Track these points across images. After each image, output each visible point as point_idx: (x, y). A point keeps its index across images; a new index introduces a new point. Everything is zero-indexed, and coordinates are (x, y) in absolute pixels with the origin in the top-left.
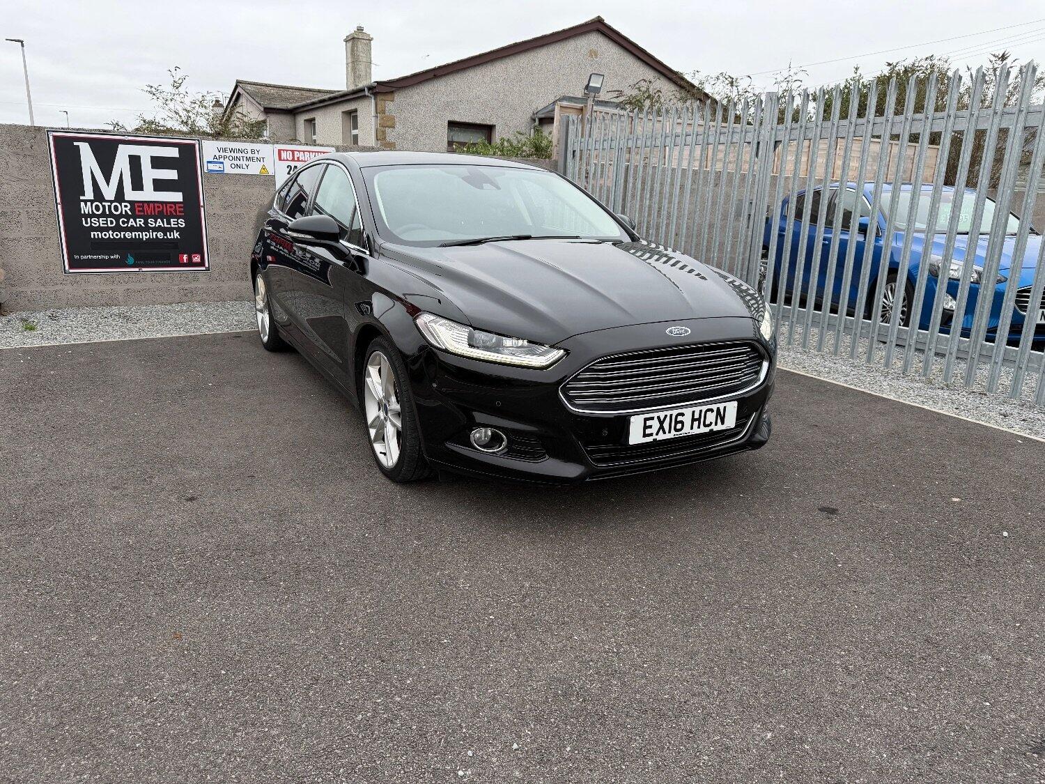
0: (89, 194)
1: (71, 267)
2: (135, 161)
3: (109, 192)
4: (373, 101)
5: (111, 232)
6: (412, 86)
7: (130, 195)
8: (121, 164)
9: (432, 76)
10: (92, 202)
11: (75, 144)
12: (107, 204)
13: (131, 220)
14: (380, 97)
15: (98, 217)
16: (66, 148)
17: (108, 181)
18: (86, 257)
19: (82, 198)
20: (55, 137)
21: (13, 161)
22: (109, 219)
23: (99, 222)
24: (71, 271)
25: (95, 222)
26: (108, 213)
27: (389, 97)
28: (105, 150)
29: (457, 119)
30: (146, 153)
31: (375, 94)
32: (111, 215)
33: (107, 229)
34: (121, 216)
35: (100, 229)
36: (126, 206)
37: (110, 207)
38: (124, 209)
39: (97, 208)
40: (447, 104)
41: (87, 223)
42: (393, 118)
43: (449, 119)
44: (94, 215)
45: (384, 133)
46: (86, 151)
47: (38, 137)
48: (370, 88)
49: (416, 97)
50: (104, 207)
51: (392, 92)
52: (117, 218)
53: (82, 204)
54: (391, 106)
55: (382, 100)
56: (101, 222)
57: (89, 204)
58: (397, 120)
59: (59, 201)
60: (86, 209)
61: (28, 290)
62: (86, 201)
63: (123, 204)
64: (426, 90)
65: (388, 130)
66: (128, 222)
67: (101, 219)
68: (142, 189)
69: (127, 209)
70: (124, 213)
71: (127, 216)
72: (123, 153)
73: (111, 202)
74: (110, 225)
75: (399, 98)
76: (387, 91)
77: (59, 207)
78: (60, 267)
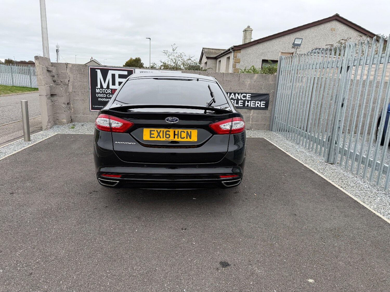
0: (99, 86)
2: (113, 76)
3: (105, 86)
4: (233, 53)
5: (104, 99)
6: (248, 47)
7: (111, 87)
8: (109, 77)
10: (100, 89)
11: (96, 70)
12: (104, 90)
13: (111, 95)
14: (235, 52)
15: (101, 93)
16: (93, 72)
17: (105, 82)
18: (97, 106)
19: (97, 87)
20: (90, 68)
21: (78, 76)
22: (104, 95)
23: (101, 95)
24: (92, 110)
25: (100, 95)
26: (104, 92)
27: (239, 51)
28: (105, 72)
29: (266, 58)
30: (117, 73)
31: (234, 51)
32: (105, 93)
33: (103, 98)
34: (108, 93)
35: (101, 98)
36: (110, 90)
37: (105, 90)
38: (109, 91)
39: (101, 91)
40: (263, 53)
41: (97, 96)
42: (240, 59)
43: (263, 59)
44: (100, 93)
45: (235, 65)
46: (99, 72)
47: (86, 68)
48: (232, 48)
51: (240, 49)
52: (107, 94)
53: (97, 89)
55: (236, 53)
56: (102, 95)
57: (99, 89)
59: (90, 88)
60: (97, 91)
61: (79, 116)
63: (109, 90)
64: (254, 48)
65: (237, 64)
66: (110, 96)
67: (102, 94)
68: (115, 85)
69: (110, 91)
70: (109, 93)
71: (110, 94)
72: (110, 73)
73: (105, 89)
74: (104, 96)
75: (243, 52)
76: (238, 49)
77: (90, 90)
78: (89, 109)
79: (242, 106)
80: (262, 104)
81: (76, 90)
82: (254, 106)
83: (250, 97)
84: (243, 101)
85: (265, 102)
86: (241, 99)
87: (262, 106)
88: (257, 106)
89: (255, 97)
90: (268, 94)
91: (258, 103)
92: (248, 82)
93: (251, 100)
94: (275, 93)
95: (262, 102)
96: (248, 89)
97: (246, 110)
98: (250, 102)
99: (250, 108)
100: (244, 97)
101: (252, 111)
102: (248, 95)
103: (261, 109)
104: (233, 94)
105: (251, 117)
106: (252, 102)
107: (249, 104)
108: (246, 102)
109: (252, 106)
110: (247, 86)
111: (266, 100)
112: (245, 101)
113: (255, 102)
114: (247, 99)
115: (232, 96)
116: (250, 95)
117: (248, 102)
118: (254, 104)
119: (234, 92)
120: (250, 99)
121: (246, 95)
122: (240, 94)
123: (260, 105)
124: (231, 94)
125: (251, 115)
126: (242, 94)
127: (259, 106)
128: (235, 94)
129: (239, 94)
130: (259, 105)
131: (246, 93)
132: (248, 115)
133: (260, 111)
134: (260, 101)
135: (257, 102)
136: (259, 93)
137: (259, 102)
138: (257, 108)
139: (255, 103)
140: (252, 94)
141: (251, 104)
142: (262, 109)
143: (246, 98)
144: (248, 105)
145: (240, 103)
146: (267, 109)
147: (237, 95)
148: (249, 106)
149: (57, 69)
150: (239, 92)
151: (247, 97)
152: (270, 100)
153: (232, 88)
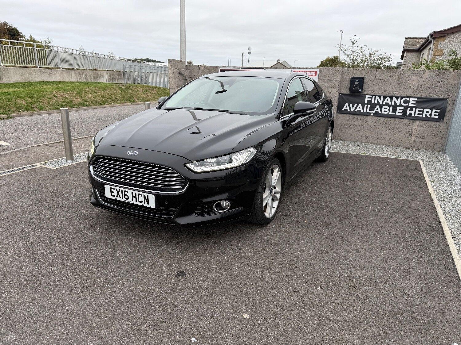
79: (401, 114)
80: (434, 114)
82: (421, 116)
83: (415, 102)
84: (403, 108)
85: (439, 111)
86: (401, 106)
87: (433, 116)
88: (426, 115)
89: (422, 102)
90: (446, 99)
91: (427, 112)
92: (413, 81)
93: (416, 108)
94: (455, 98)
95: (434, 111)
96: (412, 91)
97: (407, 121)
98: (414, 109)
99: (414, 119)
100: (405, 102)
101: (417, 122)
102: (411, 99)
103: (432, 120)
104: (388, 98)
105: (415, 132)
106: (418, 109)
107: (413, 112)
108: (409, 109)
109: (416, 115)
110: (412, 87)
111: (441, 108)
112: (406, 108)
113: (422, 110)
114: (410, 105)
115: (388, 100)
116: (416, 99)
117: (411, 110)
118: (421, 113)
119: (390, 95)
120: (415, 105)
121: (409, 100)
122: (400, 99)
123: (431, 115)
124: (385, 97)
125: (414, 128)
126: (402, 98)
127: (429, 116)
128: (391, 98)
129: (397, 98)
130: (428, 114)
131: (409, 97)
132: (410, 127)
133: (430, 123)
134: (432, 109)
135: (425, 110)
136: (430, 97)
137: (430, 111)
138: (426, 119)
139: (423, 112)
140: (418, 98)
141: (417, 113)
142: (434, 120)
143: (409, 104)
144: (410, 114)
145: (398, 111)
146: (442, 121)
147: (394, 99)
148: (413, 115)
150: (398, 95)
151: (411, 102)
152: (448, 107)
153: (387, 89)
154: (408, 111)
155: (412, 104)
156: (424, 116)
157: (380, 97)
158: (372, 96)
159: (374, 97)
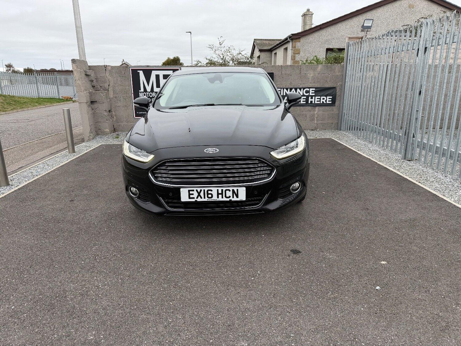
0: (142, 90)
1: (136, 116)
2: (157, 77)
3: (149, 89)
4: (291, 43)
6: (309, 34)
7: (156, 90)
8: (153, 78)
9: (319, 28)
10: (143, 92)
11: (138, 71)
12: (148, 93)
16: (135, 73)
17: (148, 84)
18: (141, 113)
19: (140, 91)
20: (132, 69)
21: (119, 79)
24: (136, 118)
27: (298, 40)
28: (148, 73)
29: (331, 47)
30: (161, 74)
31: (292, 40)
32: (149, 97)
36: (154, 94)
37: (149, 94)
39: (145, 95)
40: (327, 41)
42: (299, 50)
43: (327, 48)
45: (294, 56)
46: (141, 73)
47: (127, 70)
48: (290, 37)
49: (311, 39)
50: (147, 94)
51: (299, 38)
53: (140, 93)
54: (298, 44)
55: (295, 42)
57: (142, 93)
58: (301, 50)
59: (133, 92)
60: (141, 95)
61: (122, 124)
62: (141, 92)
63: (153, 93)
64: (316, 35)
65: (297, 55)
68: (159, 87)
70: (153, 97)
72: (154, 73)
73: (149, 92)
75: (303, 40)
76: (297, 37)
77: (133, 94)
78: (132, 116)
79: (305, 103)
80: (328, 99)
81: (117, 95)
82: (319, 102)
83: (314, 92)
84: (305, 97)
85: (331, 97)
86: (304, 95)
87: (328, 102)
88: (323, 102)
89: (320, 91)
90: (335, 87)
91: (323, 99)
92: (311, 74)
93: (315, 96)
94: (343, 86)
95: (328, 97)
96: (311, 83)
97: (309, 108)
98: (314, 97)
99: (315, 105)
100: (307, 92)
101: (317, 108)
102: (311, 89)
104: (293, 90)
105: (316, 116)
106: (316, 97)
107: (313, 100)
108: (310, 97)
109: (316, 102)
110: (310, 79)
111: (333, 95)
112: (308, 97)
113: (319, 97)
114: (311, 94)
115: (293, 92)
117: (312, 98)
119: (295, 87)
120: (314, 94)
121: (309, 90)
122: (302, 89)
123: (326, 101)
124: (291, 89)
125: (315, 113)
126: (304, 89)
127: (325, 102)
128: (296, 89)
129: (300, 89)
130: (324, 101)
131: (309, 88)
132: (312, 113)
133: (326, 108)
134: (326, 96)
135: (322, 97)
136: (324, 86)
137: (325, 98)
138: (323, 105)
139: (320, 99)
140: (315, 88)
141: (316, 100)
142: (329, 105)
143: (309, 93)
144: (311, 102)
146: (334, 105)
147: (298, 90)
148: (313, 102)
149: (95, 73)
150: (301, 87)
151: (311, 92)
152: (337, 94)
153: (292, 82)
154: (310, 100)
155: (312, 93)
156: (321, 102)
157: (287, 89)
158: (281, 89)
159: (282, 89)
